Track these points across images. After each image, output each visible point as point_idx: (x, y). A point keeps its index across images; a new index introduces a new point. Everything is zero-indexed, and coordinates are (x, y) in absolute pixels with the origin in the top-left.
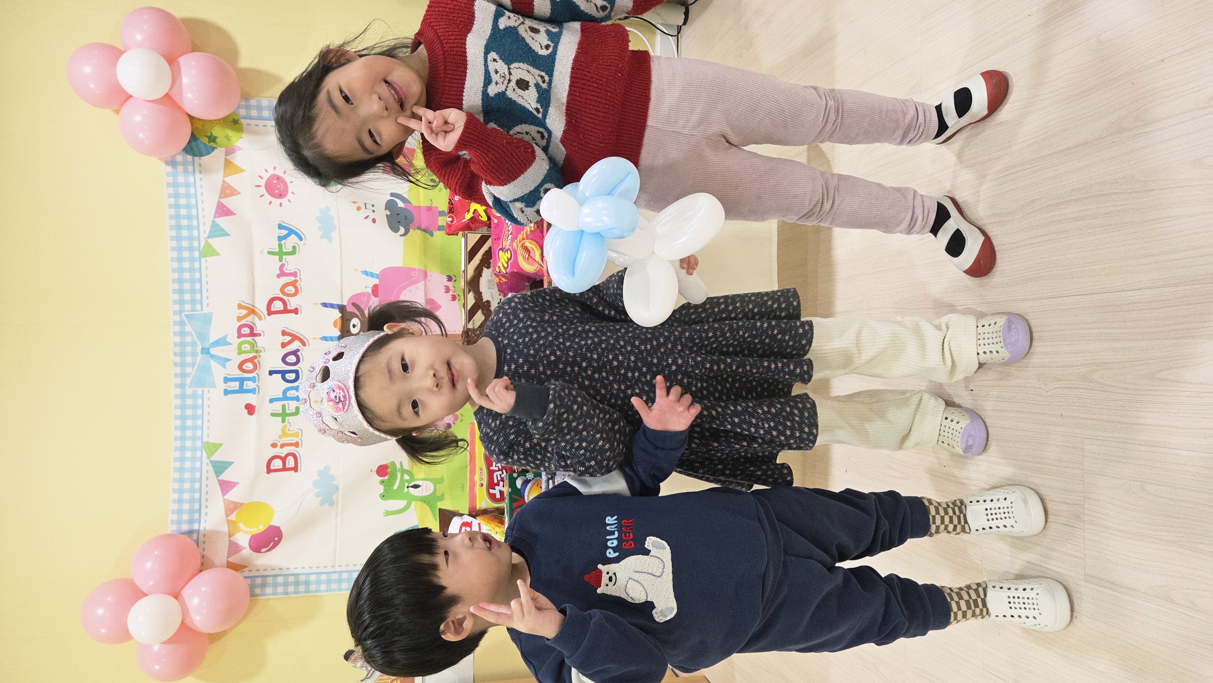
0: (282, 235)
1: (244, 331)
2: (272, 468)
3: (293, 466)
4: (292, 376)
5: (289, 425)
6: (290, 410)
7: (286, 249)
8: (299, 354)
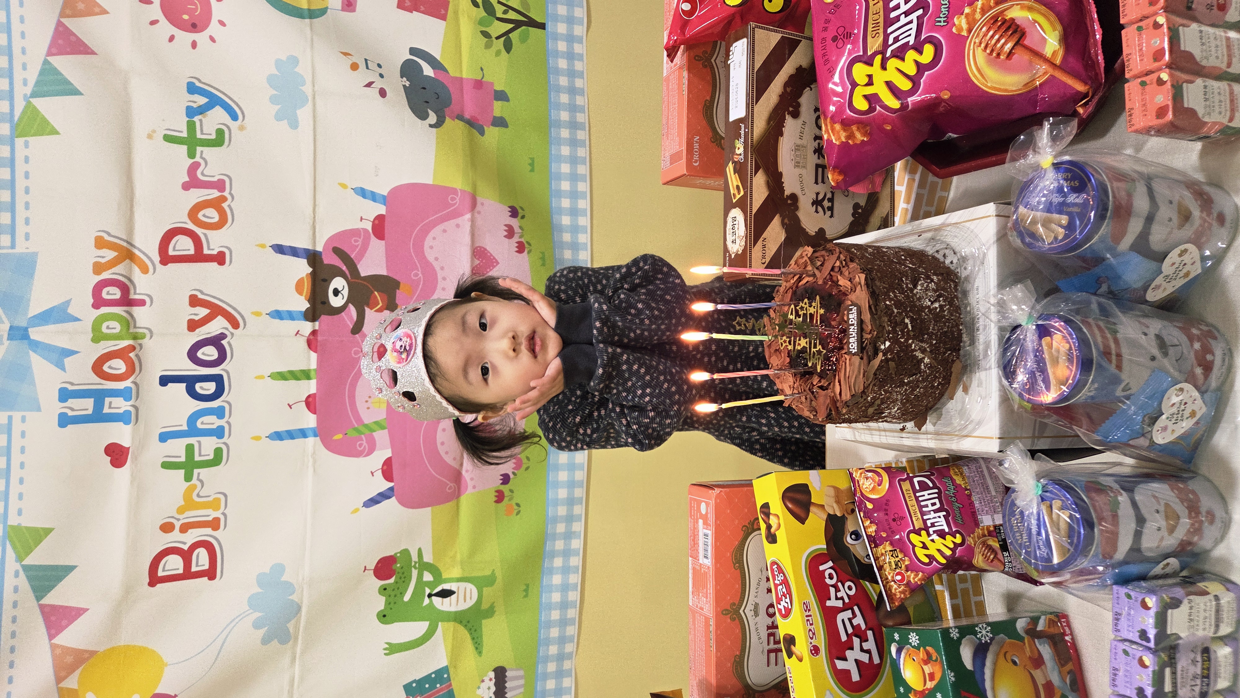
0: (195, 106)
1: (108, 293)
2: (160, 574)
3: (207, 567)
4: (210, 388)
5: (199, 484)
6: (202, 454)
7: (202, 133)
8: (224, 342)
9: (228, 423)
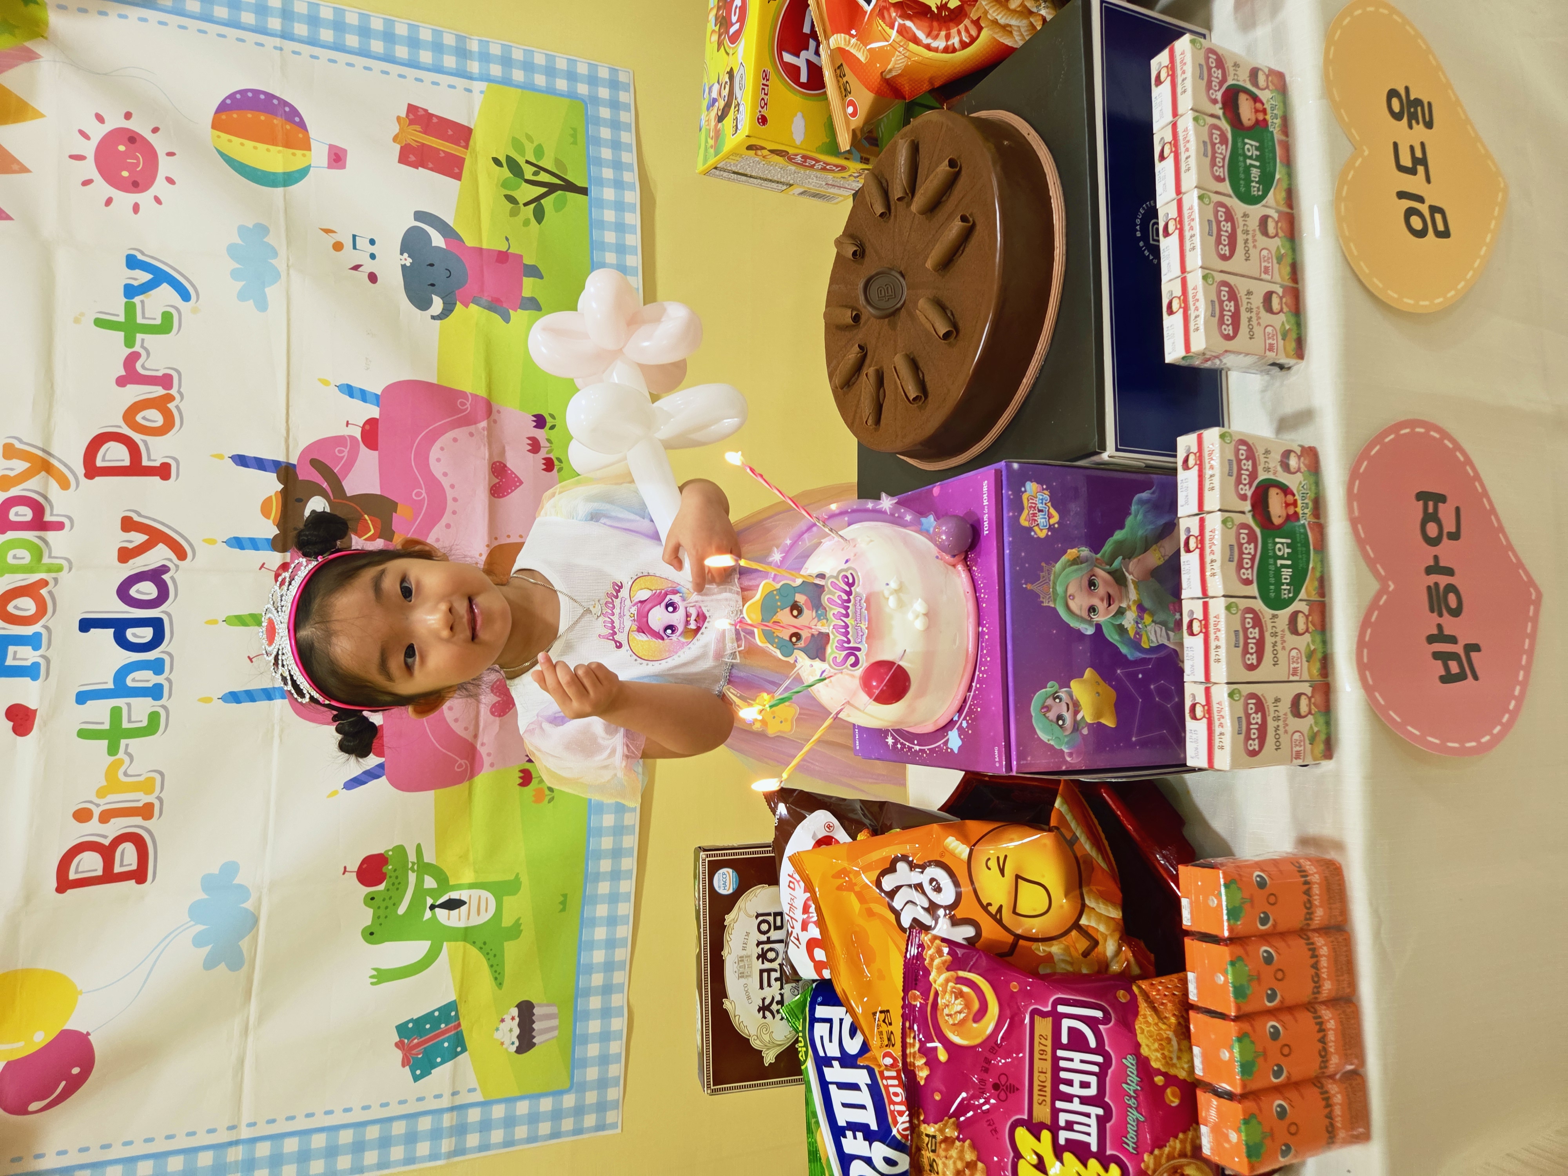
0: (136, 283)
1: (16, 514)
2: (72, 876)
3: (134, 867)
4: (145, 634)
5: (127, 759)
6: (133, 719)
7: (144, 317)
8: (166, 577)
9: (168, 680)
